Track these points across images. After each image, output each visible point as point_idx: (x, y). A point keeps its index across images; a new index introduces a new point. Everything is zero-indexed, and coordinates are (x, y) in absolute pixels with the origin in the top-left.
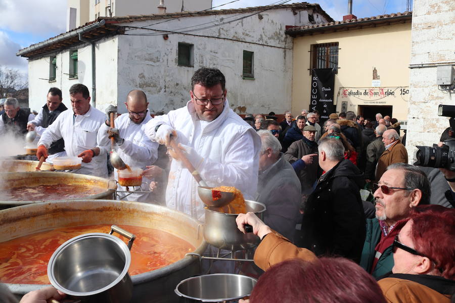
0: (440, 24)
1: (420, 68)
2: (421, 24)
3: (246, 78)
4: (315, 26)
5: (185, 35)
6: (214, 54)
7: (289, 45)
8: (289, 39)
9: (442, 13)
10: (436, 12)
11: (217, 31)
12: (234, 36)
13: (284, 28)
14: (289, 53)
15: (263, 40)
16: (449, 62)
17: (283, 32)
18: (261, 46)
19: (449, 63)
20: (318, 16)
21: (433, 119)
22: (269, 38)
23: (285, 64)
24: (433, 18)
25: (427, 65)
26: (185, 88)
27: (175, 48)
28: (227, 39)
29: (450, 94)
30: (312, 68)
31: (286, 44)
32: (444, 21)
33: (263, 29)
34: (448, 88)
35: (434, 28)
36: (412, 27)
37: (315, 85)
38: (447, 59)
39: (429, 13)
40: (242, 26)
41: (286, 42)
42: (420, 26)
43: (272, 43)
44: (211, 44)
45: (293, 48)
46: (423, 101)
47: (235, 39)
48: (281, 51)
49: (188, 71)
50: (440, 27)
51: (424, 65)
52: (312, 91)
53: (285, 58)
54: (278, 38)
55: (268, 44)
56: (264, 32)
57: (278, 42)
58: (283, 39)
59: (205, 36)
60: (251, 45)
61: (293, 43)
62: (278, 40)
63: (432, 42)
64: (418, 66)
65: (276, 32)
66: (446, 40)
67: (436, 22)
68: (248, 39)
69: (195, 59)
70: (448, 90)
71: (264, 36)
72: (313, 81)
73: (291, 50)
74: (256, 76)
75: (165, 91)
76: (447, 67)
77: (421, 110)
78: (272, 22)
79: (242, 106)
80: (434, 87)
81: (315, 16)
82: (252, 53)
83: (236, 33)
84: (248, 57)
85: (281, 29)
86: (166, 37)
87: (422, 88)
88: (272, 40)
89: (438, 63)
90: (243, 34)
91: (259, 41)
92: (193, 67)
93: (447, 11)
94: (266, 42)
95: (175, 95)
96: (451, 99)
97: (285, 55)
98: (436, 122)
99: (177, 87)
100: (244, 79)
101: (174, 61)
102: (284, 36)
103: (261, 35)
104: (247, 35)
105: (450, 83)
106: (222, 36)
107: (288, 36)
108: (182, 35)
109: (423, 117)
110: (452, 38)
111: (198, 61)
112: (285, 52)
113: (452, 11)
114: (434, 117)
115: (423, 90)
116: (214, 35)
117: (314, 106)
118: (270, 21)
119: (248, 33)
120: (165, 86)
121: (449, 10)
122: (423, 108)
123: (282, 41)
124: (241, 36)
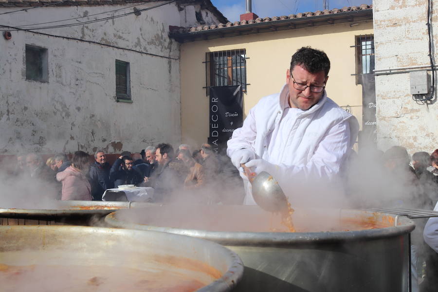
0: (407, 20)
1: (387, 74)
2: (384, 21)
3: (120, 100)
4: (206, 28)
5: (36, 35)
6: (77, 65)
7: (175, 53)
8: (175, 45)
9: (408, 8)
10: (401, 7)
11: (79, 30)
12: (103, 39)
13: (167, 30)
14: (175, 65)
15: (140, 46)
16: (422, 66)
17: (166, 35)
18: (139, 54)
19: (422, 68)
20: (207, 13)
21: (410, 138)
22: (148, 43)
23: (170, 80)
24: (399, 13)
25: (396, 71)
26: (37, 115)
27: (21, 54)
28: (94, 42)
29: (428, 104)
30: (209, 85)
31: (170, 51)
32: (412, 17)
33: (141, 29)
34: (424, 97)
35: (400, 25)
36: (374, 25)
37: (215, 108)
38: (419, 63)
39: (392, 8)
40: (113, 24)
41: (170, 49)
42: (383, 23)
43: (152, 49)
44: (72, 50)
45: (179, 58)
46: (394, 115)
47: (103, 42)
48: (166, 61)
49: (41, 88)
50: (408, 25)
51: (392, 71)
52: (210, 118)
53: (170, 72)
54: (161, 43)
55: (147, 51)
56: (141, 34)
57: (160, 49)
58: (166, 44)
59: (64, 37)
60: (126, 52)
61: (180, 50)
62: (160, 46)
63: (400, 42)
64: (385, 72)
65: (158, 35)
66: (416, 41)
67: (402, 19)
68: (121, 44)
69: (50, 70)
70: (424, 100)
71: (142, 40)
72: (211, 104)
73: (178, 61)
74: (133, 97)
75: (9, 119)
76: (421, 72)
77: (393, 128)
78: (152, 20)
79: (117, 142)
80: (406, 97)
81: (204, 14)
82: (127, 64)
83: (105, 34)
84: (122, 69)
85: (163, 31)
86: (7, 36)
87: (392, 100)
88: (153, 46)
89: (409, 68)
90: (115, 36)
91: (136, 47)
92: (48, 82)
93: (413, 6)
94: (145, 48)
95: (22, 124)
96: (429, 112)
97: (170, 67)
98: (413, 141)
99: (26, 113)
100: (118, 101)
101: (20, 73)
102: (168, 40)
103: (138, 39)
104: (120, 37)
105: (426, 92)
106: (87, 38)
107: (173, 40)
108: (31, 34)
109: (396, 136)
110: (423, 38)
111: (55, 75)
112: (170, 63)
113: (419, 6)
114: (410, 135)
115: (394, 102)
116: (76, 36)
117: (215, 138)
118: (149, 19)
119: (121, 35)
120: (8, 111)
121: (416, 5)
122: (395, 124)
123: (165, 48)
124: (111, 39)
